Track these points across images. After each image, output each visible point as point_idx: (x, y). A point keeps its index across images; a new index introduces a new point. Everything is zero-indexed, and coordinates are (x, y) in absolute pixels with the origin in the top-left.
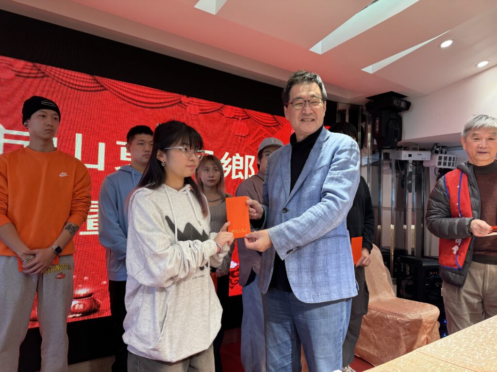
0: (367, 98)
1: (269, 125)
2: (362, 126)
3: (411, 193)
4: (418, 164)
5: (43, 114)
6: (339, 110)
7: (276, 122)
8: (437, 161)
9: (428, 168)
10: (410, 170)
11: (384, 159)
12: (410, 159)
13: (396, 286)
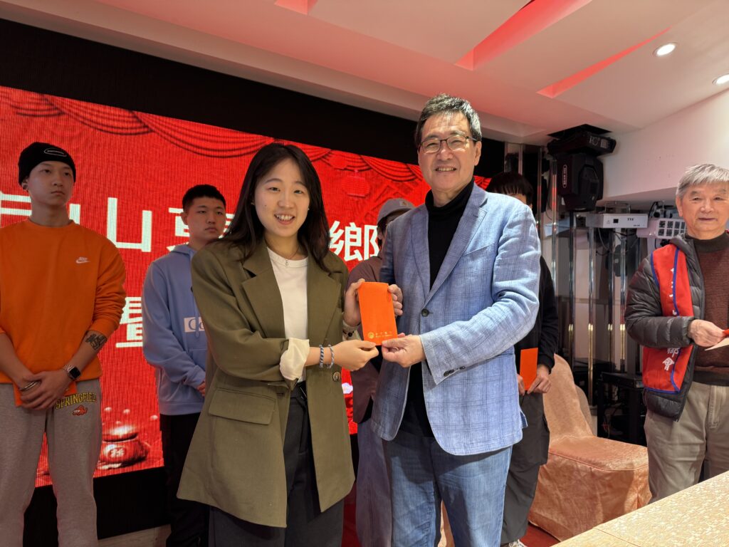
0: (549, 135)
1: (399, 179)
2: (543, 177)
3: (619, 278)
4: (629, 233)
5: (46, 168)
6: (508, 155)
7: (410, 174)
8: (658, 228)
9: (645, 240)
10: (617, 242)
11: (578, 226)
12: (618, 227)
13: (596, 418)
